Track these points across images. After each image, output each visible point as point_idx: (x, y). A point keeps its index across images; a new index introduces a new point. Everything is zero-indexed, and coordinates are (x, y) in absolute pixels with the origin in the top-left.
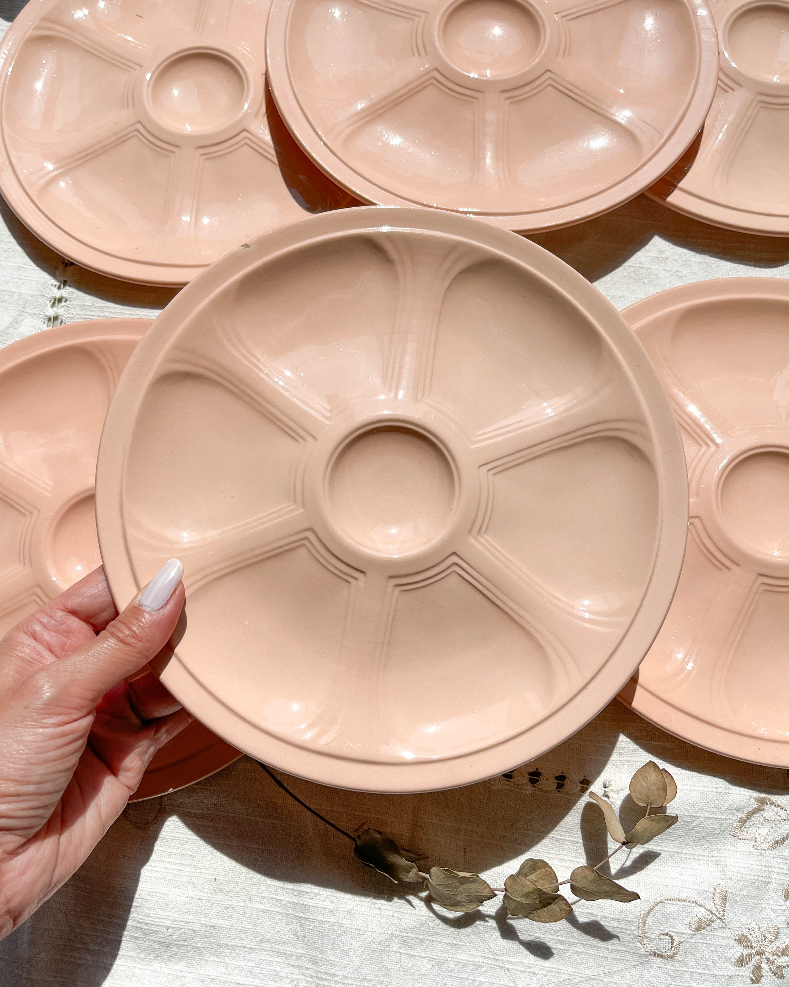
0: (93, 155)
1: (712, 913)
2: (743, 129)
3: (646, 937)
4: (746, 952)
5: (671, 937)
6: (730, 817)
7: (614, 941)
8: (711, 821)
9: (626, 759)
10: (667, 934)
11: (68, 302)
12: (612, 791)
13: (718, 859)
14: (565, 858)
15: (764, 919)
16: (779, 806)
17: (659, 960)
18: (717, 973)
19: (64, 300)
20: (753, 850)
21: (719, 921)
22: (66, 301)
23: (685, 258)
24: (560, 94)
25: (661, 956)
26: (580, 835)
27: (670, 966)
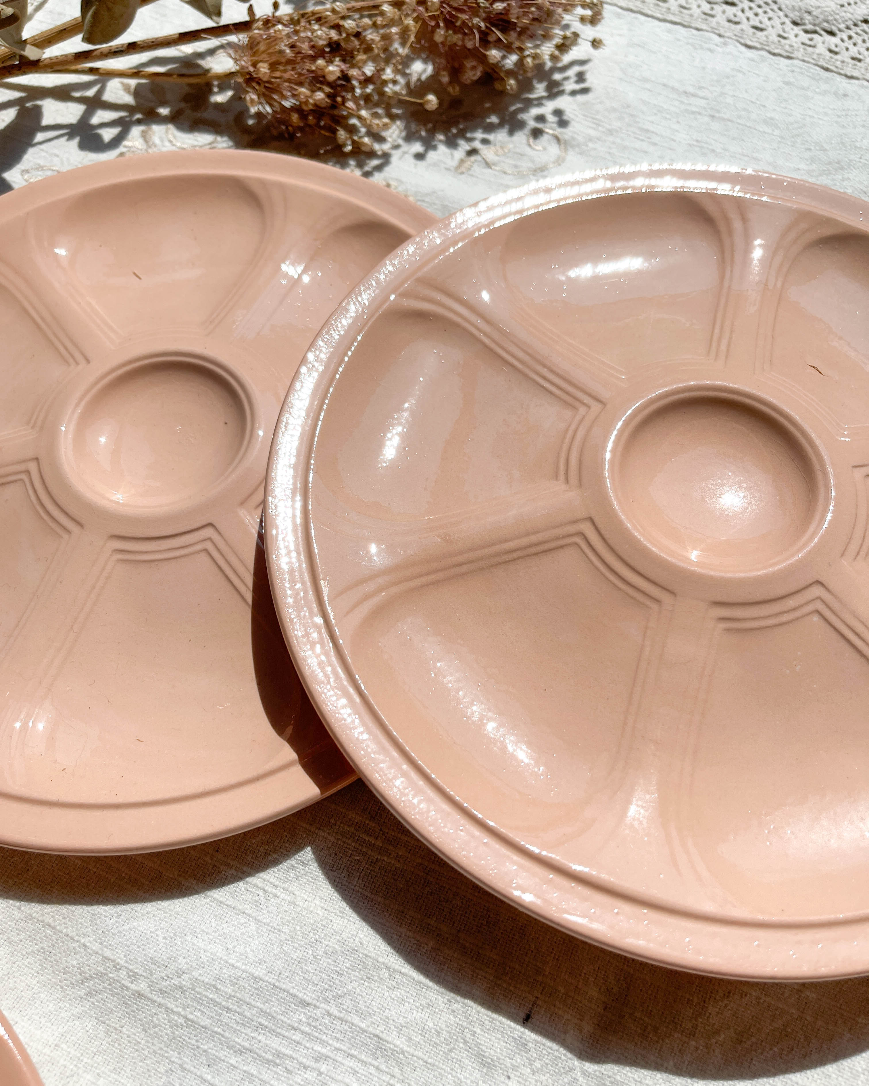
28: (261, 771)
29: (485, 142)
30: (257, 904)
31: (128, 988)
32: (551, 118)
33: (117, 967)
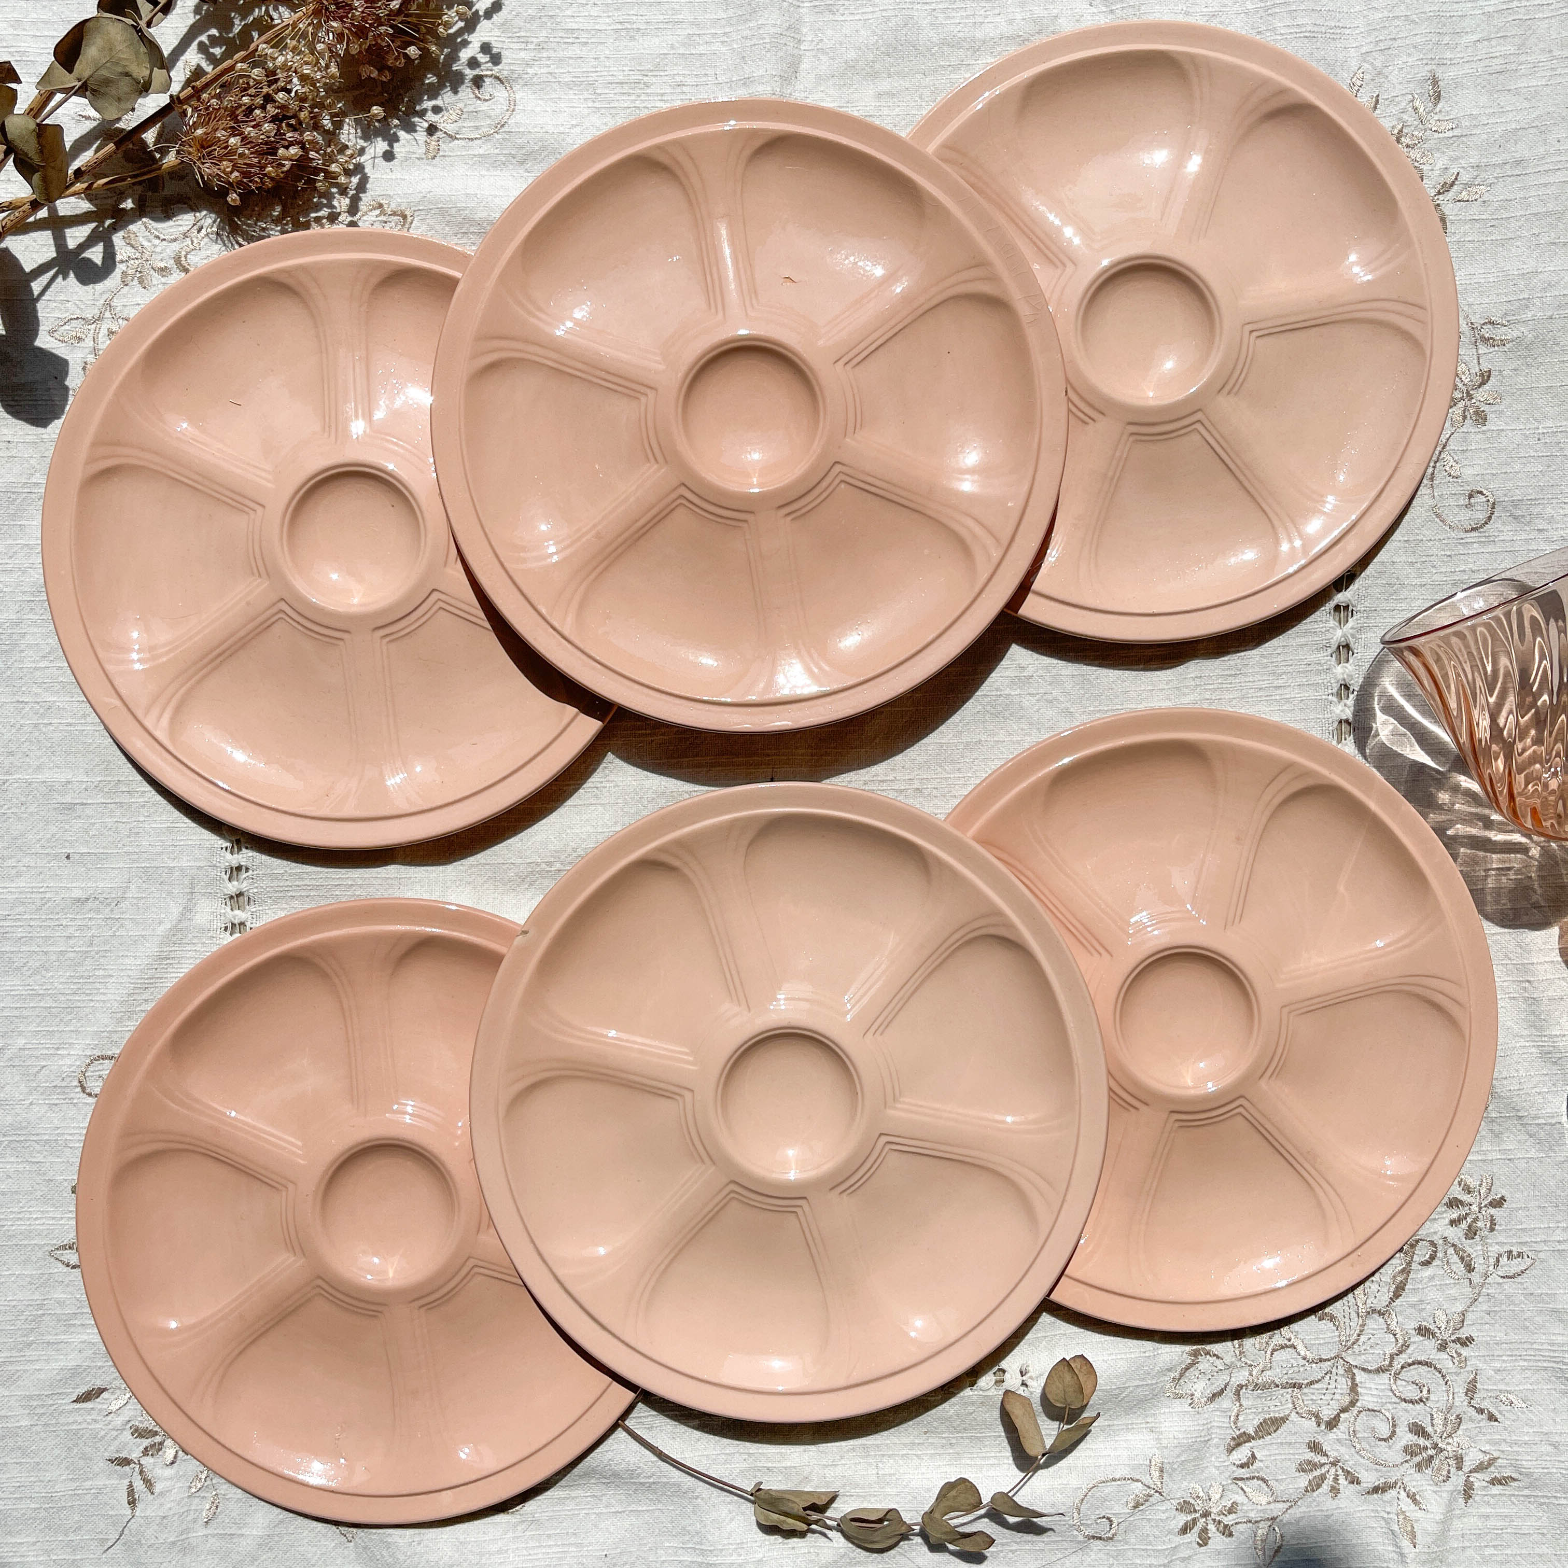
0: (229, 652)
1: (1149, 1487)
2: (1112, 479)
3: (1082, 1524)
4: (1189, 1518)
5: (1108, 1518)
6: (1162, 1379)
7: (1049, 1533)
8: (1141, 1389)
9: (1044, 1334)
10: (1104, 1517)
11: (250, 872)
12: (1031, 1378)
13: (1153, 1425)
14: (988, 1455)
15: (1205, 1479)
16: (1215, 1355)
17: (1099, 1542)
18: (1160, 1548)
19: (244, 868)
20: (1190, 1409)
21: (1157, 1494)
22: (247, 870)
23: (1054, 672)
24: (858, 491)
25: (1100, 1538)
26: (1001, 1428)
27: (1110, 1546)
28: (561, 728)
29: (437, 110)
30: (596, 796)
31: (550, 871)
32: (483, 58)
33: (538, 864)
